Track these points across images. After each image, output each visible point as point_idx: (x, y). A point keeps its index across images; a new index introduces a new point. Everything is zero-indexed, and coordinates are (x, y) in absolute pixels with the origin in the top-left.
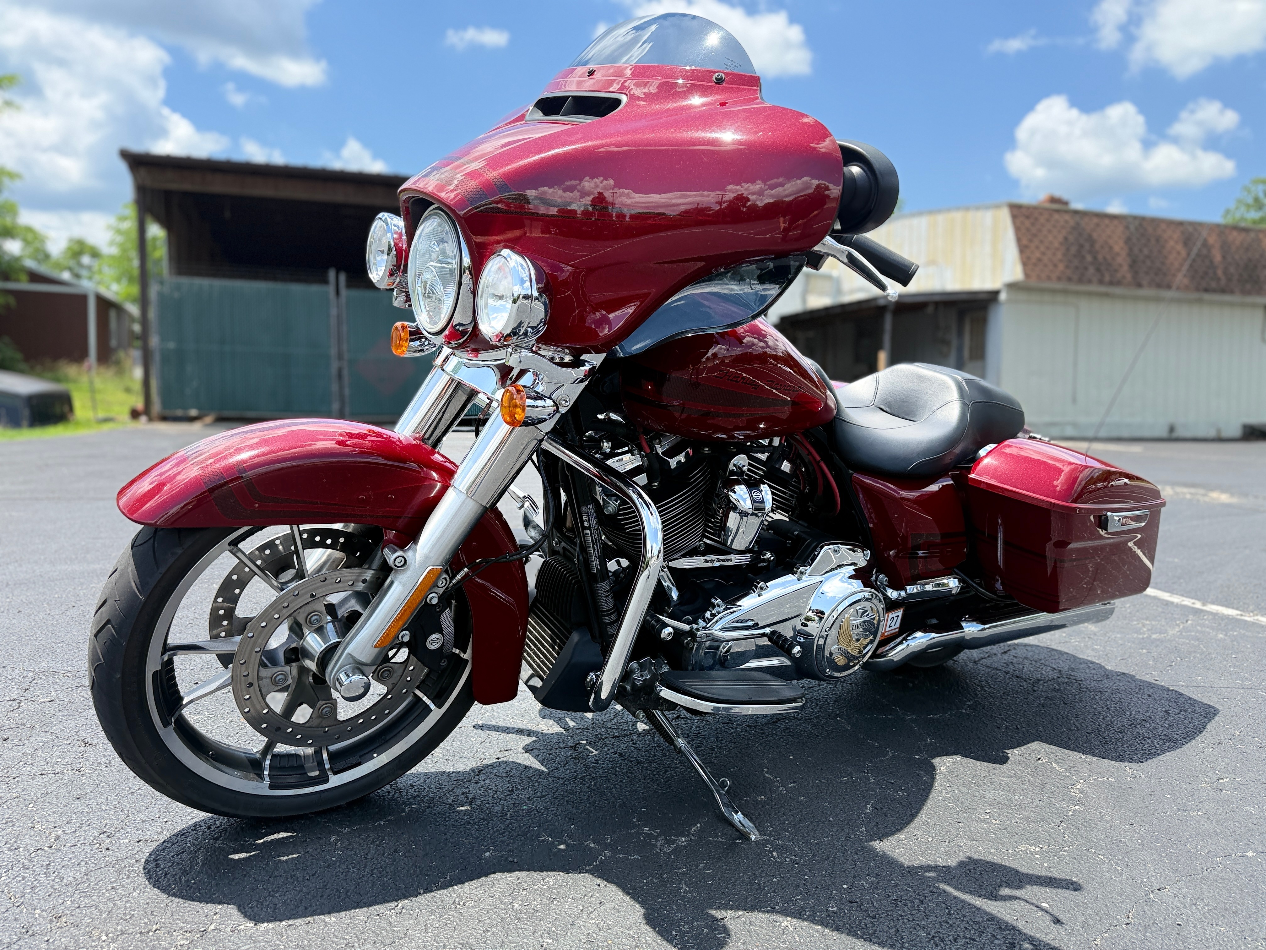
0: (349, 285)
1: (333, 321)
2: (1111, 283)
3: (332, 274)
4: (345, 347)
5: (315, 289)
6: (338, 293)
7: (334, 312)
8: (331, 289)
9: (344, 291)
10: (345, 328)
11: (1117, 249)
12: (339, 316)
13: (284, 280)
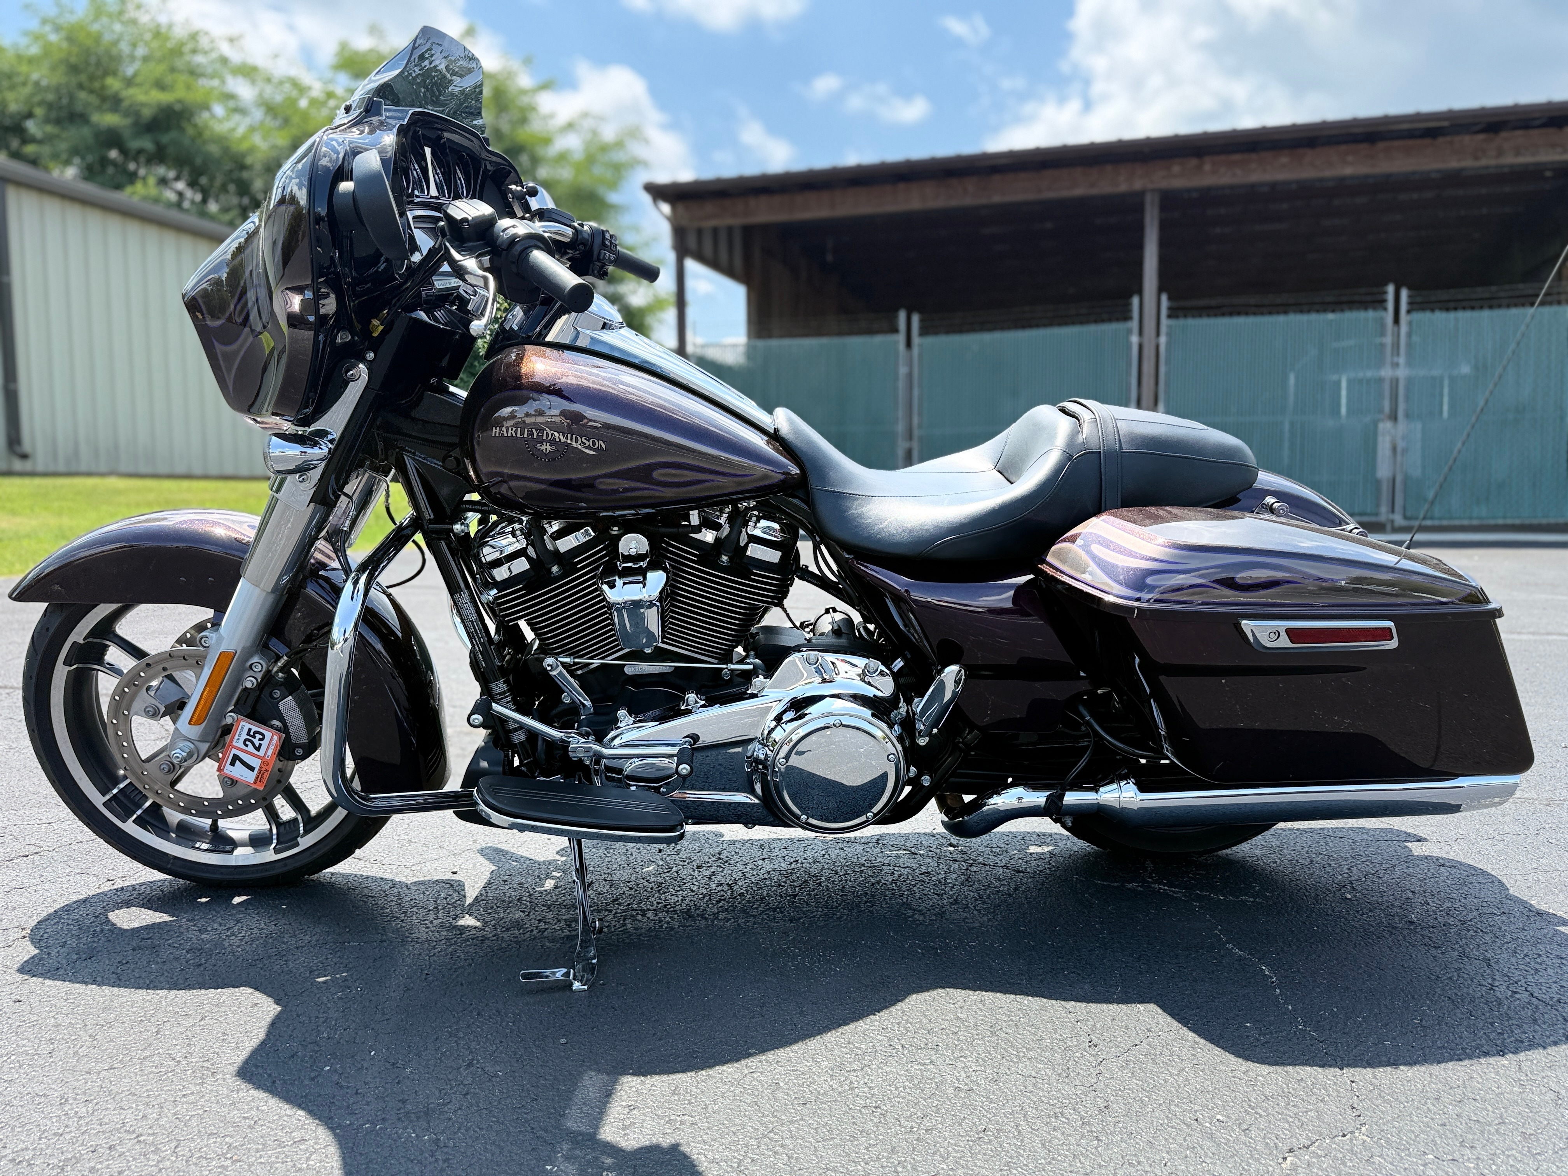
0: (925, 331)
1: (901, 384)
3: (902, 315)
4: (916, 420)
5: (878, 339)
6: (909, 344)
7: (903, 370)
8: (901, 337)
9: (916, 339)
10: (916, 393)
12: (910, 375)
13: (840, 333)
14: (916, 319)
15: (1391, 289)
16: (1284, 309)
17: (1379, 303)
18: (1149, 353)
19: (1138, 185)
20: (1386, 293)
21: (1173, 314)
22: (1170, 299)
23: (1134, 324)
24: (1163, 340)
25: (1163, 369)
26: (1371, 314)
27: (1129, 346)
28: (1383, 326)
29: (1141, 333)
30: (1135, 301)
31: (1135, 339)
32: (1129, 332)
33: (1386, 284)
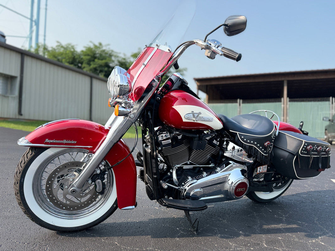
14: (241, 101)
15: (331, 98)
16: (311, 101)
17: (329, 100)
18: (285, 108)
19: (283, 79)
20: (330, 99)
21: (290, 101)
22: (289, 98)
23: (282, 103)
24: (288, 106)
25: (288, 111)
26: (327, 103)
27: (281, 107)
28: (330, 104)
29: (284, 104)
30: (282, 99)
31: (282, 106)
32: (281, 104)
33: (330, 97)
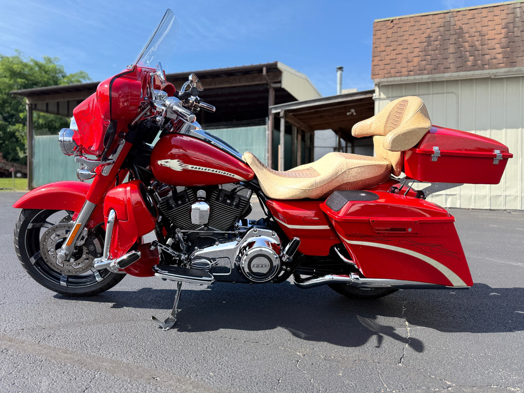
2: (474, 67)
11: (491, 34)
